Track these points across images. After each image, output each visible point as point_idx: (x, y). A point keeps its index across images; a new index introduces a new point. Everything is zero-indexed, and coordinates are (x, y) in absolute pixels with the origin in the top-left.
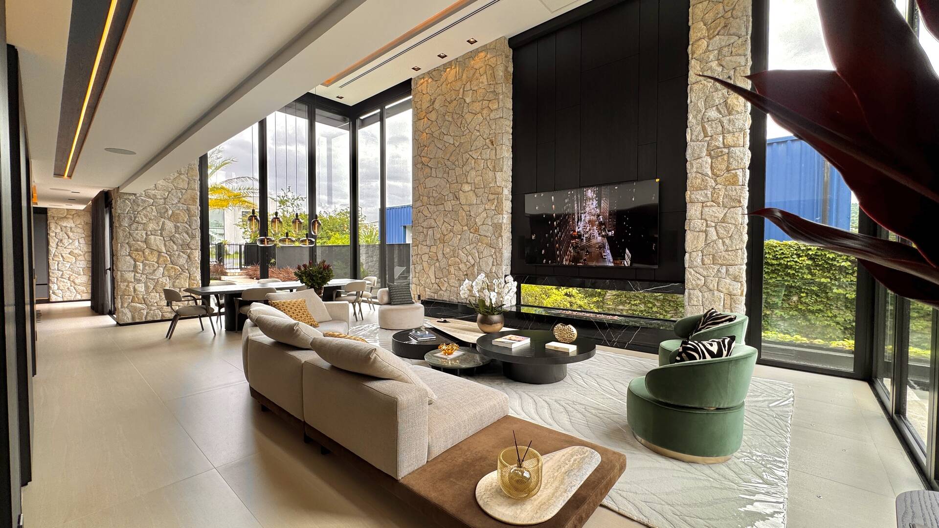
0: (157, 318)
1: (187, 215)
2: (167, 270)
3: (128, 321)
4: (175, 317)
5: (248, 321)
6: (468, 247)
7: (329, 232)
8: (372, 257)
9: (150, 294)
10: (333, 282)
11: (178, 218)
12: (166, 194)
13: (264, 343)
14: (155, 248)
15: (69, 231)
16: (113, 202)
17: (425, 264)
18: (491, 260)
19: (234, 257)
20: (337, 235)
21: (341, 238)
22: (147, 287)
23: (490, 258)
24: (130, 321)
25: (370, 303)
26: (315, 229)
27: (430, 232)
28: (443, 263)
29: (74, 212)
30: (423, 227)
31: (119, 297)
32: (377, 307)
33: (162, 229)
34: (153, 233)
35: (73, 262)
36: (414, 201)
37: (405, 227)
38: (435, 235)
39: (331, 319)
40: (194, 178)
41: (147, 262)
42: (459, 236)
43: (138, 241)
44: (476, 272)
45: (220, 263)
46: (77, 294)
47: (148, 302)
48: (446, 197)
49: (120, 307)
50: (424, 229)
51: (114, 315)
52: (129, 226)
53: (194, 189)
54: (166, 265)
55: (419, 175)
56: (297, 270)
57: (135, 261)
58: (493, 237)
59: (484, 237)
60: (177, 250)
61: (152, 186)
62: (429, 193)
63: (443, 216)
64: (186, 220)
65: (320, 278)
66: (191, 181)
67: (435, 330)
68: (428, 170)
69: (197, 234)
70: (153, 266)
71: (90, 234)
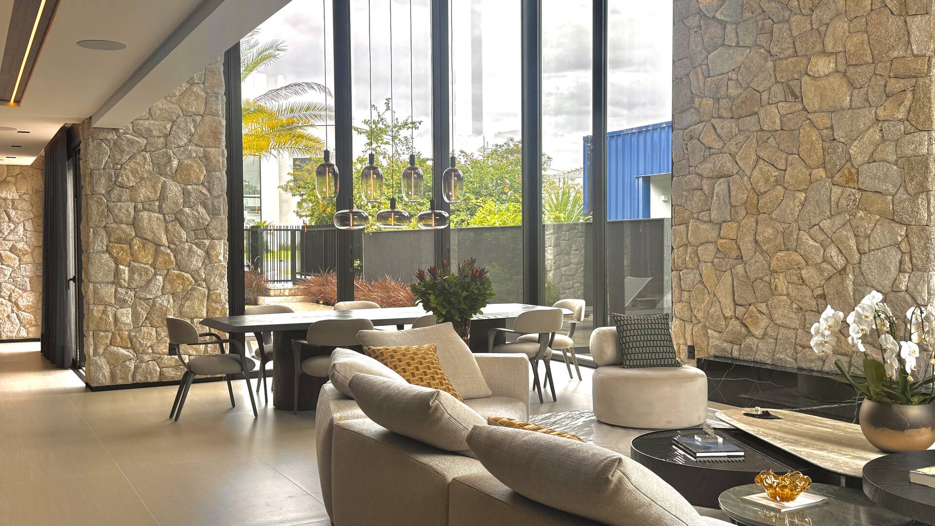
0: (151, 378)
1: (204, 168)
2: (170, 282)
3: (104, 382)
4: (186, 375)
5: (329, 386)
6: (826, 224)
7: (472, 197)
8: (568, 254)
9: (141, 330)
10: (491, 311)
11: (190, 174)
12: (168, 127)
13: (365, 433)
14: (149, 236)
15: (10, 207)
16: (82, 146)
17: (706, 269)
18: (894, 257)
19: (280, 257)
20: (490, 205)
21: (500, 210)
22: (136, 315)
23: (893, 251)
24: (107, 382)
25: (569, 362)
26: (450, 190)
27: (720, 187)
28: (756, 264)
29: (17, 171)
30: (700, 175)
31: (91, 333)
32: (588, 373)
33: (162, 198)
34: (146, 206)
35: (16, 266)
36: (678, 109)
37: (647, 181)
38: (733, 193)
39: (490, 393)
40: (216, 90)
41: (136, 264)
42: (802, 196)
43: (121, 222)
44: (851, 288)
45: (256, 268)
46: (22, 328)
47: (138, 346)
48: (765, 96)
49: (91, 352)
50: (704, 181)
51: (80, 370)
52: (106, 193)
53: (216, 114)
54: (168, 270)
55: (693, 46)
56: (417, 281)
57: (117, 262)
58: (902, 195)
59: (874, 197)
60: (187, 241)
61: (145, 113)
62: (718, 88)
63: (754, 145)
64: (202, 178)
65: (465, 298)
66: (211, 97)
67: (736, 435)
68: (714, 30)
69: (222, 208)
70: (146, 273)
71: (41, 211)
